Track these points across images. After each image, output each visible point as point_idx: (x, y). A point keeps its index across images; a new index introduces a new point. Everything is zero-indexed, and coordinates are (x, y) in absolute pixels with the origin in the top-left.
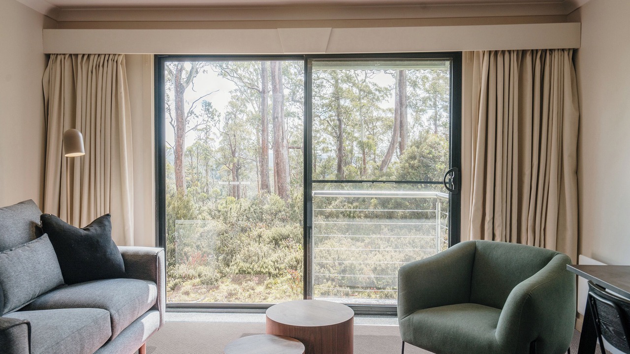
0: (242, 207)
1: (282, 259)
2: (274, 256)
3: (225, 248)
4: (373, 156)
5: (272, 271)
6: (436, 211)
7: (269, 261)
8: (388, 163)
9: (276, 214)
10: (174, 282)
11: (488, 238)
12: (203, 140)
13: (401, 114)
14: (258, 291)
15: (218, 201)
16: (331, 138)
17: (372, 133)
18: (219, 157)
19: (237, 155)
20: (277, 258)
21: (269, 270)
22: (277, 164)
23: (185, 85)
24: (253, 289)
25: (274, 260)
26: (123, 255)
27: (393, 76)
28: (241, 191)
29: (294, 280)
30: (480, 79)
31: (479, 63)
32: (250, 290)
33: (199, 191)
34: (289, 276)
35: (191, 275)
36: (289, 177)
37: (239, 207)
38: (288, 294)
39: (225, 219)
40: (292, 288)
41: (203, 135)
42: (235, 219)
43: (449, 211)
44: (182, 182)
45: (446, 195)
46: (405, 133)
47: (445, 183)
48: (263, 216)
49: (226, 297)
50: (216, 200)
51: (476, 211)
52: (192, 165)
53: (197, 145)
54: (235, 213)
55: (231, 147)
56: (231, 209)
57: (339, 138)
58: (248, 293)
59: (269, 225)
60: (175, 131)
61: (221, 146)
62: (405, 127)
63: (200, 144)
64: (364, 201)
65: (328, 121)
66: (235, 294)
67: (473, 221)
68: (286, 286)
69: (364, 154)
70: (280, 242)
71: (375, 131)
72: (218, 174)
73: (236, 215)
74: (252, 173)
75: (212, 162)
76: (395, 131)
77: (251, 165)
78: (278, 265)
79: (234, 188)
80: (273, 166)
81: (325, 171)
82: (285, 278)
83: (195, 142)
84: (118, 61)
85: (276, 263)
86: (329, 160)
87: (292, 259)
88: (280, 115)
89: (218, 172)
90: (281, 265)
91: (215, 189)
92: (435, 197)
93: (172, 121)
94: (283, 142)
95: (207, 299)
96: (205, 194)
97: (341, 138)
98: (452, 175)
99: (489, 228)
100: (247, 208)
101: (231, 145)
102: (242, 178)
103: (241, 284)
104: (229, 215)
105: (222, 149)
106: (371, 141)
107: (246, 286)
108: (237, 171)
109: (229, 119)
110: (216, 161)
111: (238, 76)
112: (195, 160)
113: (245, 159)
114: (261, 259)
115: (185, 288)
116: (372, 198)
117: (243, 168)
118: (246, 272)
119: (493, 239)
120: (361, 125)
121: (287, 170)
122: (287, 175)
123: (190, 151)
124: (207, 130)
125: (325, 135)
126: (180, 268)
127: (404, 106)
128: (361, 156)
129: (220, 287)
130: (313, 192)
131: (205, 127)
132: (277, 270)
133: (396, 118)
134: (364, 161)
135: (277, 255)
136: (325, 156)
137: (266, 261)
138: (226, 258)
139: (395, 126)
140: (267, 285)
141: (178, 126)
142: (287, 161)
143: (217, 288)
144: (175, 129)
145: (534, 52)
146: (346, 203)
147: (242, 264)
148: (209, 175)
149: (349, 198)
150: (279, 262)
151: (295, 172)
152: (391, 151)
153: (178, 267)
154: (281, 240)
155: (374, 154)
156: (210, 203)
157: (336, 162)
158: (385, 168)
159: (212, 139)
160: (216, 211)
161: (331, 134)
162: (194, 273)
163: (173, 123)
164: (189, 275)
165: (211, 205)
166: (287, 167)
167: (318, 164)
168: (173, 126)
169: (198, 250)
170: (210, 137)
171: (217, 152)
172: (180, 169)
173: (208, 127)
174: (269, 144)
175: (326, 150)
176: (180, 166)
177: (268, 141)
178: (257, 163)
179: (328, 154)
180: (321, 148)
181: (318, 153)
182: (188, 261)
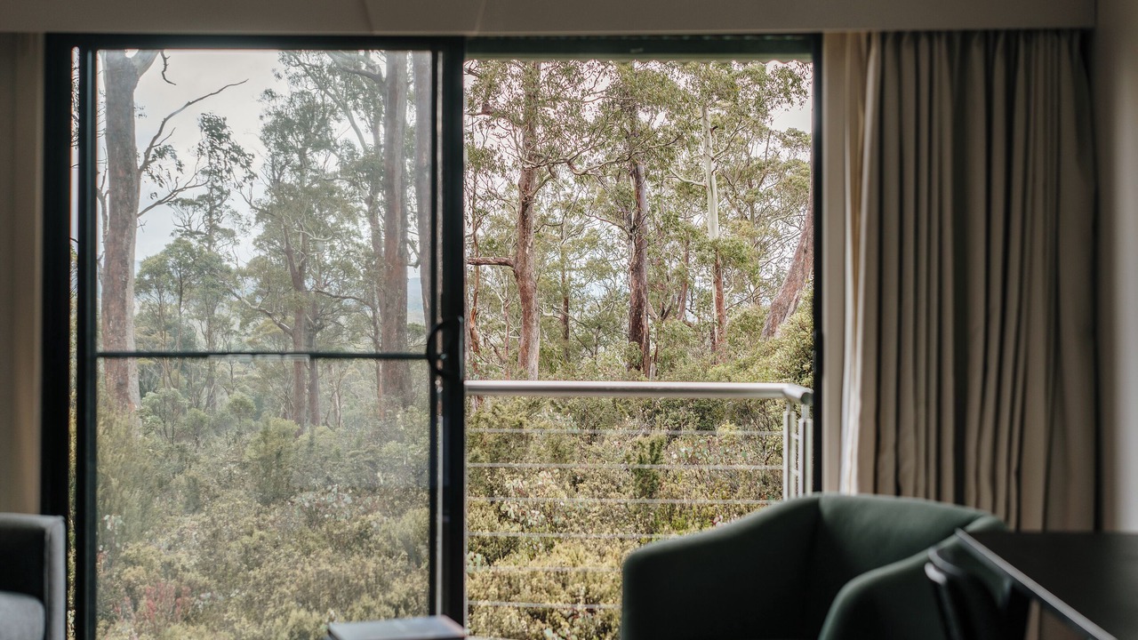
0: (316, 449)
6: (785, 434)
8: (790, 310)
12: (198, 237)
16: (615, 230)
17: (748, 213)
18: (249, 293)
19: (309, 284)
23: (137, 64)
25: (395, 601)
33: (184, 401)
37: (305, 447)
41: (198, 220)
48: (379, 475)
50: (239, 434)
52: (162, 316)
53: (179, 251)
55: (291, 259)
59: (397, 503)
61: (257, 254)
63: (188, 248)
71: (757, 207)
75: (226, 308)
77: (357, 316)
79: (297, 393)
83: (171, 241)
86: (610, 301)
89: (246, 340)
91: (237, 395)
101: (289, 252)
105: (261, 266)
108: (309, 339)
109: (283, 168)
110: (241, 304)
112: (170, 300)
113: (338, 298)
117: (328, 329)
123: (155, 272)
124: (211, 202)
131: (207, 193)
145: (989, 37)
147: (299, 615)
151: (499, 341)
152: (799, 275)
158: (782, 327)
159: (229, 234)
160: (232, 466)
161: (614, 218)
165: (221, 448)
167: (576, 316)
169: (167, 578)
170: (221, 226)
171: (244, 274)
172: (118, 328)
173: (216, 193)
174: (410, 250)
175: (599, 270)
176: (119, 318)
177: (405, 241)
178: (374, 310)
179: (608, 282)
180: (583, 262)
181: (570, 279)
182: (135, 609)
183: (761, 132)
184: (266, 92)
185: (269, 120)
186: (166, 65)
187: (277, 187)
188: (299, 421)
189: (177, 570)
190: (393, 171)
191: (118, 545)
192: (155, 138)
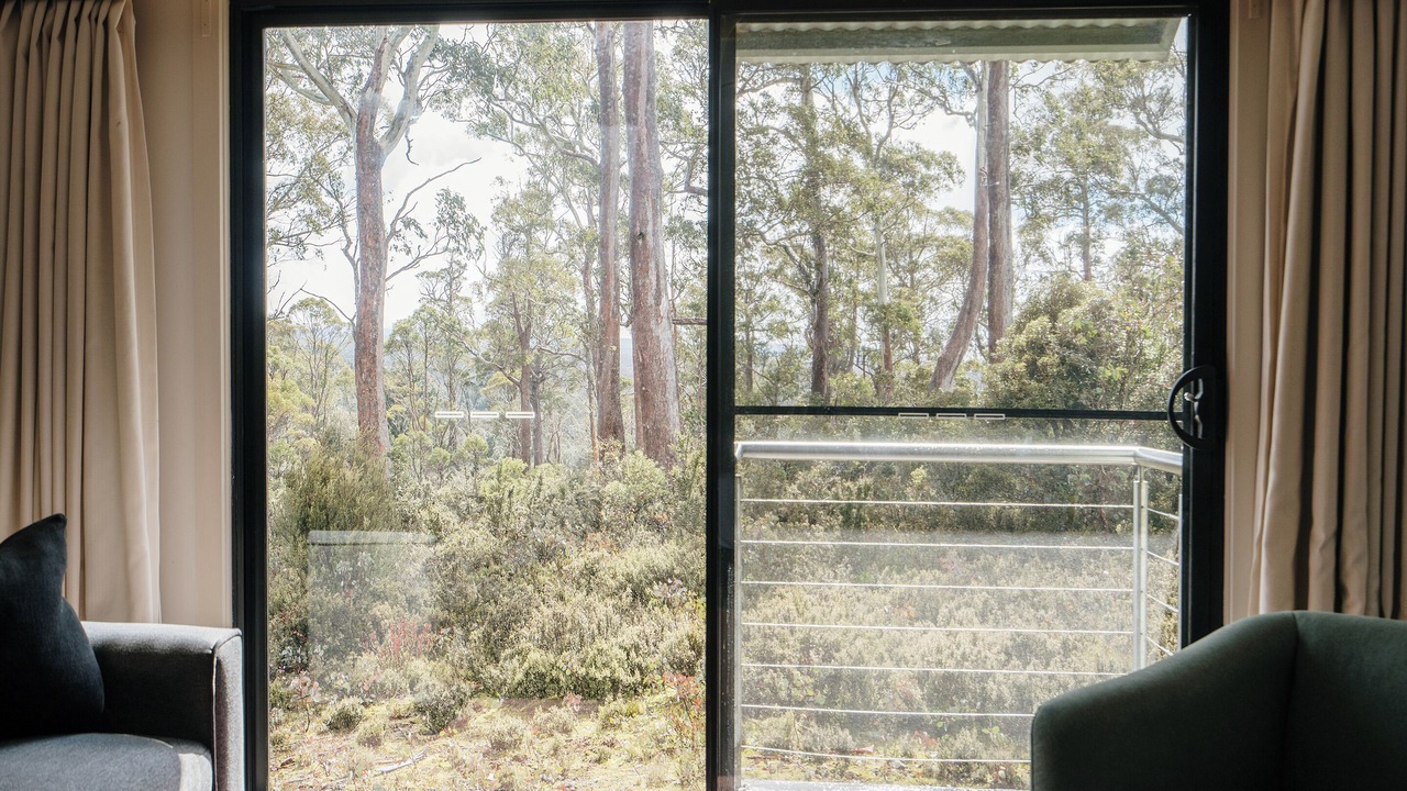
0: (544, 487)
1: (651, 641)
2: (629, 634)
3: (491, 608)
4: (910, 346)
5: (624, 677)
6: (1135, 506)
7: (612, 647)
8: (955, 364)
9: (639, 507)
10: (339, 707)
11: (1318, 603)
12: (442, 304)
13: (993, 224)
14: (581, 736)
15: (482, 471)
16: (794, 296)
17: (908, 282)
18: (483, 350)
19: (533, 343)
20: (635, 637)
21: (613, 672)
22: (642, 368)
23: (383, 145)
24: (566, 731)
25: (627, 644)
26: (105, 652)
27: (968, 120)
28: (544, 442)
29: (684, 702)
30: (1295, 72)
31: (1291, 20)
32: (556, 734)
33: (430, 442)
34: (672, 692)
35: (389, 685)
36: (676, 404)
37: (534, 486)
38: (666, 746)
39: (495, 521)
40: (679, 727)
41: (440, 289)
42: (524, 520)
43: (1185, 509)
44: (376, 416)
45: (1170, 457)
46: (1005, 278)
47: (1173, 417)
48: (603, 513)
49: (486, 754)
50: (476, 469)
51: (1279, 508)
52: (411, 370)
53: (425, 316)
54: (522, 504)
55: (518, 321)
56: (511, 492)
57: (817, 296)
58: (552, 740)
59: (619, 538)
60: (356, 274)
61: (490, 318)
62: (1005, 262)
63: (432, 314)
64: (888, 471)
65: (786, 248)
66: (515, 744)
67: (1270, 544)
68: (660, 723)
69: (885, 340)
70: (648, 590)
71: (917, 276)
72: (483, 398)
73: (524, 510)
74: (575, 394)
75: (465, 364)
76: (975, 274)
77: (574, 370)
78: (640, 659)
79: (524, 435)
80: (632, 372)
81: (777, 389)
82: (660, 697)
83: (418, 306)
84: (111, 17)
85: (633, 654)
86: (790, 355)
87: (681, 642)
88: (650, 228)
89: (481, 390)
90: (649, 660)
91: (473, 436)
92: (1132, 462)
93: (348, 246)
94: (658, 304)
95: (430, 758)
96: (445, 452)
97: (824, 297)
98: (1196, 392)
99: (1323, 569)
100: (556, 490)
101: (517, 316)
102: (549, 408)
103: (530, 712)
104: (505, 510)
105: (494, 328)
106: (905, 304)
107: (547, 721)
108: (534, 388)
109: (511, 245)
110: (477, 361)
111: (536, 122)
112: (418, 357)
113: (557, 355)
114: (587, 639)
115: (367, 724)
116: (916, 465)
117: (550, 381)
118: (547, 680)
119: (1338, 606)
120: (877, 260)
121: (671, 385)
122: (671, 396)
123: (404, 331)
124: (452, 275)
125: (776, 288)
126: (358, 663)
127: (1002, 205)
128: (877, 345)
129: (471, 723)
130: (739, 445)
131: (447, 266)
132: (637, 672)
133: (977, 240)
134: (887, 358)
135: (636, 629)
136: (776, 346)
137: (605, 646)
138: (490, 635)
139: (975, 262)
140: (608, 717)
141: (364, 258)
142: (671, 357)
143: (462, 725)
144: (355, 270)
146: (838, 479)
147: (535, 656)
148: (458, 399)
149: (846, 464)
150: (644, 648)
151: (693, 391)
152: (963, 333)
153: (354, 660)
154: (650, 584)
155: (915, 340)
156: (459, 477)
157: (807, 363)
158: (948, 378)
159: (467, 301)
160: (470, 500)
161: (793, 285)
162: (397, 678)
163: (351, 251)
164: (382, 685)
165: (460, 482)
166: (671, 376)
167: (759, 370)
168: (351, 260)
169: (411, 612)
170: (460, 295)
171: (479, 334)
172: (369, 380)
173: (455, 267)
174: (622, 312)
175: (781, 330)
176: (370, 371)
177: (618, 304)
178: (588, 363)
179: (785, 340)
180: (765, 323)
181: (754, 339)
182: (381, 643)
183: (920, 211)
184: (497, 178)
185: (498, 202)
186: (410, 147)
187: (507, 262)
188: (526, 460)
189: (420, 605)
190: (607, 242)
191: (367, 580)
192: (400, 211)
